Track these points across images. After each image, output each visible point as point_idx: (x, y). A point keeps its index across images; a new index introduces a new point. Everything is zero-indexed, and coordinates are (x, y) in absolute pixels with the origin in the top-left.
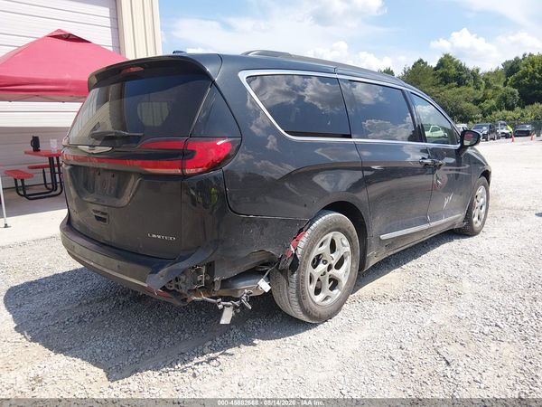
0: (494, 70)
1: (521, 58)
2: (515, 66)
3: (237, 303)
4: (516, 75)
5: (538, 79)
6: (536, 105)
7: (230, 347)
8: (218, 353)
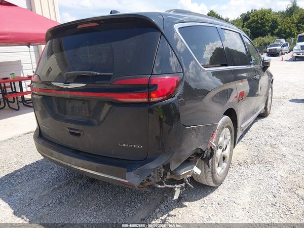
0: (236, 19)
1: (250, 12)
2: (248, 16)
3: (183, 185)
4: (248, 21)
5: (260, 24)
6: (260, 38)
7: (171, 210)
8: (165, 216)
